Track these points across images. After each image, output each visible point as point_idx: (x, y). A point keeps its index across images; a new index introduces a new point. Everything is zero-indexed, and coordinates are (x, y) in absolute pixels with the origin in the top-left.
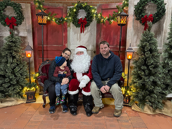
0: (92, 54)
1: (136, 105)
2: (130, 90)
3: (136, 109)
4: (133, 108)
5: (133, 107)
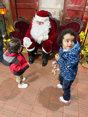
0: (60, 13)
1: (86, 62)
2: (85, 50)
3: (86, 66)
4: (83, 65)
5: (84, 63)
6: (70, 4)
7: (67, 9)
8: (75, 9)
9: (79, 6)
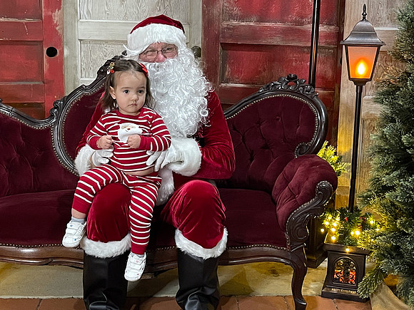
1: (390, 292)
2: (365, 226)
6: (232, 17)
7: (222, 40)
8: (264, 42)
9: (279, 25)
